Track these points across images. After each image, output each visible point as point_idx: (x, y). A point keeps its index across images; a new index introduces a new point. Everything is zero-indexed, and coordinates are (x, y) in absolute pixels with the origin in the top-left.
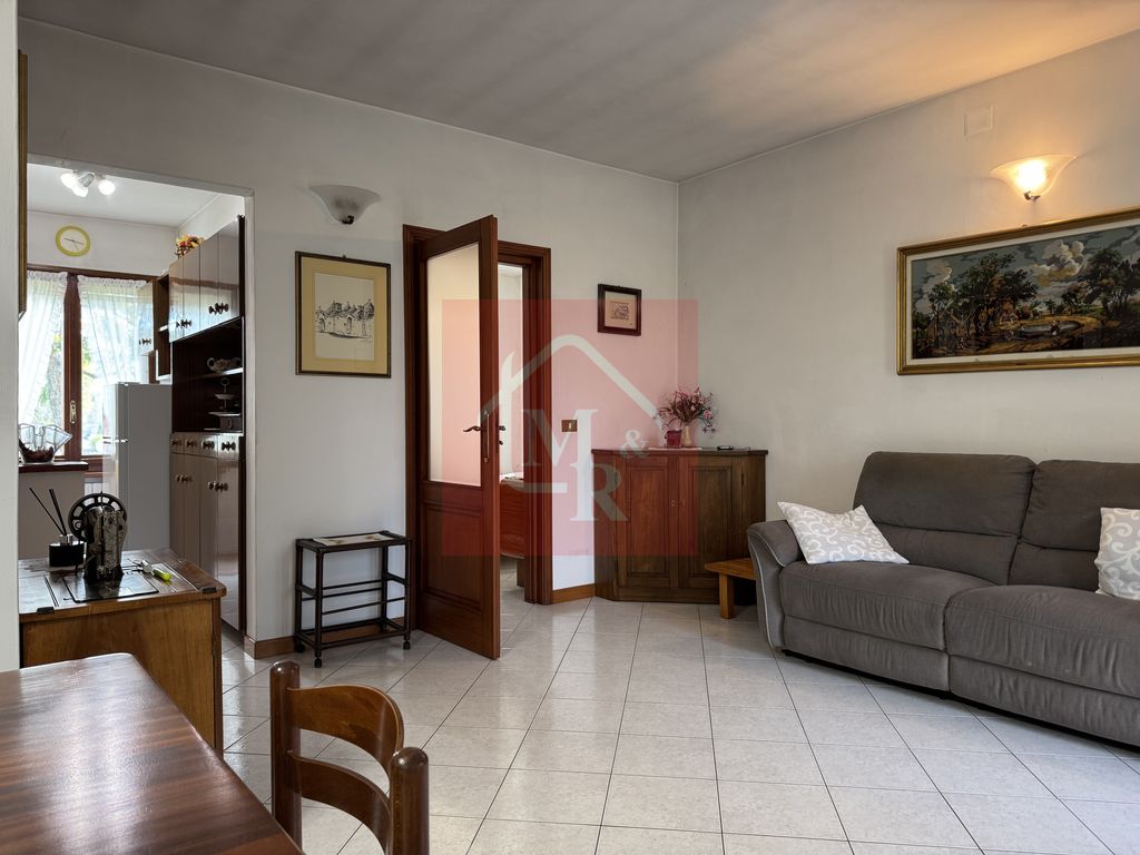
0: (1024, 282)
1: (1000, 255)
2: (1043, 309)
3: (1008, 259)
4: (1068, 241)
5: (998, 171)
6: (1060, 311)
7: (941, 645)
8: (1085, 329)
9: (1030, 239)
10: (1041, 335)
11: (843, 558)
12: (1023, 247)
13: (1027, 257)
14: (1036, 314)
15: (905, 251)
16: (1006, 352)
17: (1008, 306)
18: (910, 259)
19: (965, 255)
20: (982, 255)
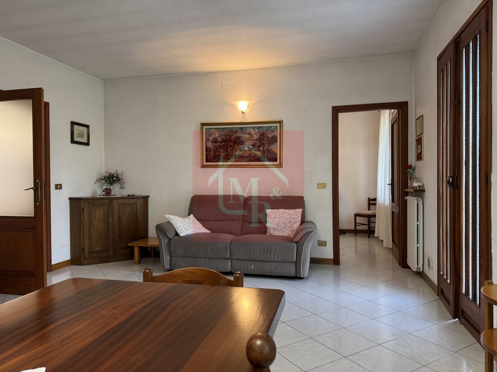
1: (234, 130)
3: (236, 132)
4: (253, 128)
5: (234, 103)
7: (229, 257)
9: (242, 126)
10: (246, 157)
11: (192, 233)
12: (241, 128)
15: (203, 124)
18: (205, 127)
19: (223, 129)
20: (228, 129)
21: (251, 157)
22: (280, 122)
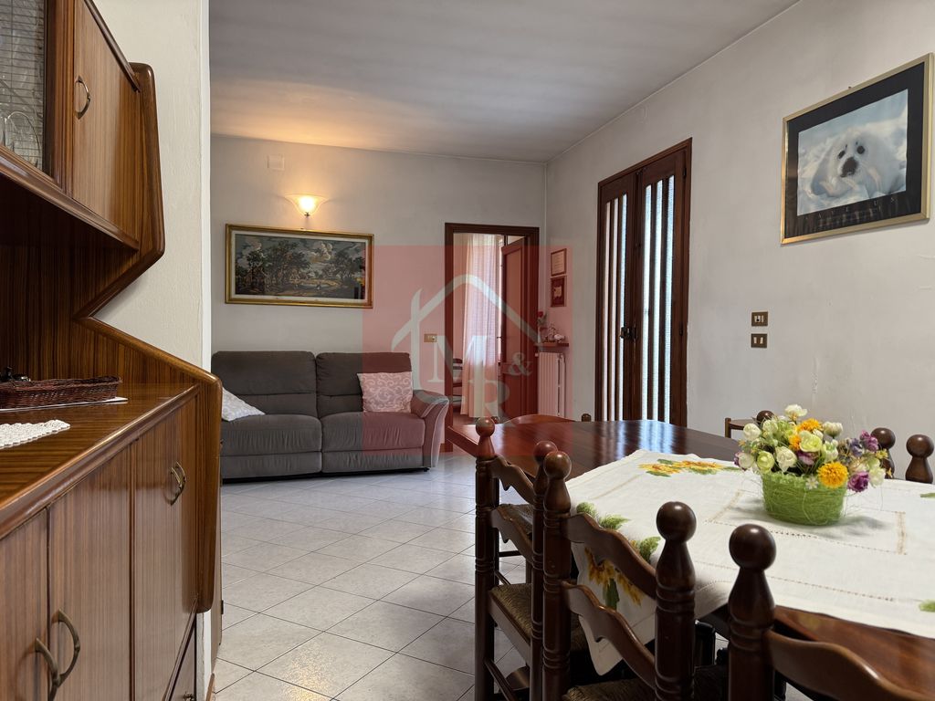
0: (303, 259)
1: (290, 242)
2: (313, 275)
3: (294, 245)
4: (326, 242)
5: (287, 197)
6: (321, 277)
8: (333, 288)
9: (305, 238)
10: (311, 288)
12: (303, 241)
13: (304, 246)
14: (309, 277)
15: (230, 227)
16: (293, 295)
17: (294, 270)
18: (234, 232)
19: (270, 238)
20: (278, 240)
21: (321, 288)
22: (370, 238)
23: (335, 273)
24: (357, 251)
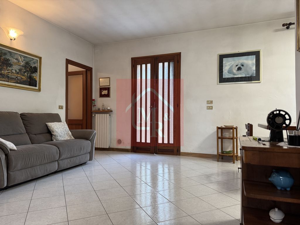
0: (9, 62)
1: (3, 52)
2: (14, 71)
3: (5, 54)
4: (21, 56)
6: (18, 73)
8: (23, 80)
10: (13, 78)
12: (9, 52)
13: (10, 55)
17: (5, 67)
21: (18, 79)
22: (40, 58)
23: (25, 72)
24: (34, 63)
